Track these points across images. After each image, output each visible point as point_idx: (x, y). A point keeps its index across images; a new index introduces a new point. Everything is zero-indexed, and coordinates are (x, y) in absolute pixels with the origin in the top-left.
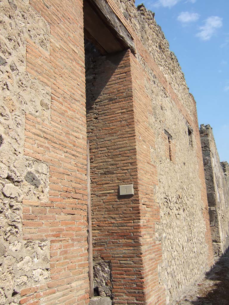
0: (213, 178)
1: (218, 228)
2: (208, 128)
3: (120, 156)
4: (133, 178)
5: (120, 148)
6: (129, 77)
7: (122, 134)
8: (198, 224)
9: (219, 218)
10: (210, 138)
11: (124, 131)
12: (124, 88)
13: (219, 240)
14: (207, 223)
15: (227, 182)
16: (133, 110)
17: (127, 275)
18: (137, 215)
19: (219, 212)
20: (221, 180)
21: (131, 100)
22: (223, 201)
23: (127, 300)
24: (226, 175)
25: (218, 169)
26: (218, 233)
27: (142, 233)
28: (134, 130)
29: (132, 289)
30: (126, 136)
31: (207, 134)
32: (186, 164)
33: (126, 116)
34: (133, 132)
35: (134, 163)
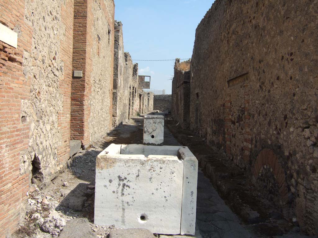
0: (118, 67)
1: (116, 106)
2: (120, 25)
3: (76, 53)
4: (83, 68)
5: (76, 48)
6: (85, 3)
7: (78, 40)
8: (106, 100)
9: (118, 98)
10: (120, 34)
11: (79, 38)
12: (82, 10)
13: (115, 115)
14: (111, 100)
15: (126, 71)
16: (86, 26)
17: (74, 121)
18: (84, 89)
19: (119, 94)
20: (123, 69)
21: (86, 19)
22: (122, 86)
23: (74, 133)
24: (126, 64)
25: (122, 60)
26: (116, 110)
27: (85, 99)
28: (86, 39)
29: (76, 128)
30: (80, 41)
31: (118, 31)
32: (105, 57)
33: (81, 29)
34: (85, 40)
35: (84, 59)
